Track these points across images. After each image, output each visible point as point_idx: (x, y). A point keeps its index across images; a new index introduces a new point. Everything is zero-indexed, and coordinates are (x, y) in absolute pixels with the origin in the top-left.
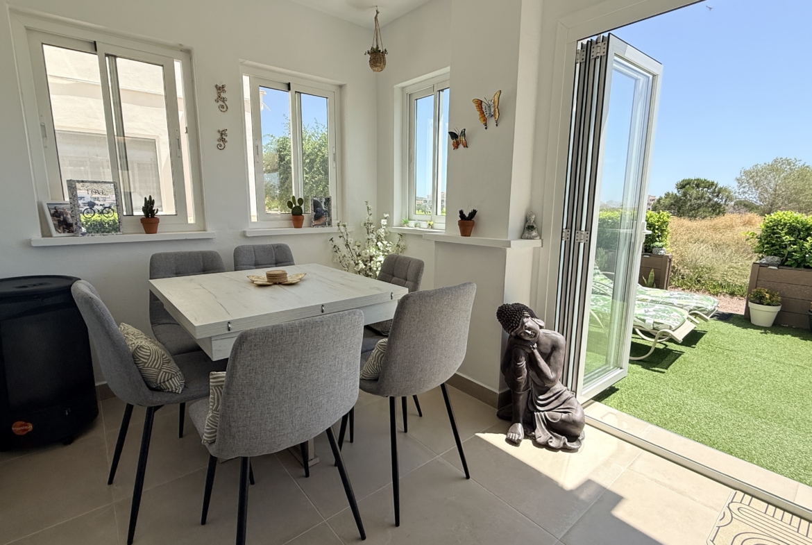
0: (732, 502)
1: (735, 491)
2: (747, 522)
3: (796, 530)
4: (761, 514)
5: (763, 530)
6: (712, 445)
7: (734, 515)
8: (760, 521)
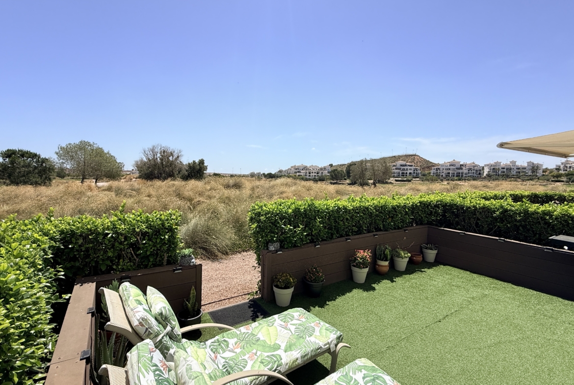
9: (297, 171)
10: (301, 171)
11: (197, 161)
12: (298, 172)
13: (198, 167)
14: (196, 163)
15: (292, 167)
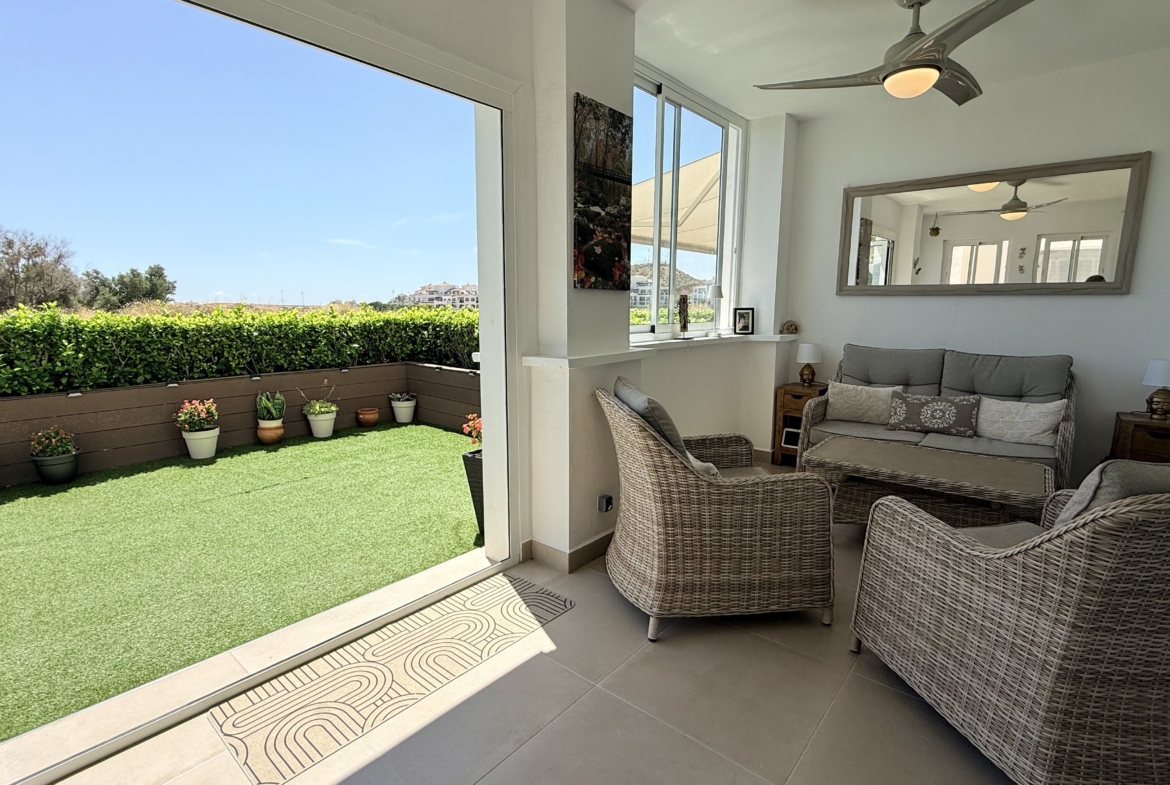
0: (221, 726)
1: (208, 714)
2: (255, 729)
3: (286, 692)
4: (250, 710)
5: (271, 720)
6: (105, 694)
7: (240, 736)
8: (259, 716)
9: (434, 296)
10: (444, 298)
11: (143, 271)
12: (437, 298)
13: (147, 285)
14: (139, 275)
15: (423, 288)
